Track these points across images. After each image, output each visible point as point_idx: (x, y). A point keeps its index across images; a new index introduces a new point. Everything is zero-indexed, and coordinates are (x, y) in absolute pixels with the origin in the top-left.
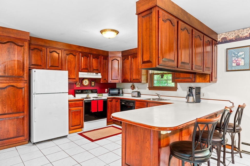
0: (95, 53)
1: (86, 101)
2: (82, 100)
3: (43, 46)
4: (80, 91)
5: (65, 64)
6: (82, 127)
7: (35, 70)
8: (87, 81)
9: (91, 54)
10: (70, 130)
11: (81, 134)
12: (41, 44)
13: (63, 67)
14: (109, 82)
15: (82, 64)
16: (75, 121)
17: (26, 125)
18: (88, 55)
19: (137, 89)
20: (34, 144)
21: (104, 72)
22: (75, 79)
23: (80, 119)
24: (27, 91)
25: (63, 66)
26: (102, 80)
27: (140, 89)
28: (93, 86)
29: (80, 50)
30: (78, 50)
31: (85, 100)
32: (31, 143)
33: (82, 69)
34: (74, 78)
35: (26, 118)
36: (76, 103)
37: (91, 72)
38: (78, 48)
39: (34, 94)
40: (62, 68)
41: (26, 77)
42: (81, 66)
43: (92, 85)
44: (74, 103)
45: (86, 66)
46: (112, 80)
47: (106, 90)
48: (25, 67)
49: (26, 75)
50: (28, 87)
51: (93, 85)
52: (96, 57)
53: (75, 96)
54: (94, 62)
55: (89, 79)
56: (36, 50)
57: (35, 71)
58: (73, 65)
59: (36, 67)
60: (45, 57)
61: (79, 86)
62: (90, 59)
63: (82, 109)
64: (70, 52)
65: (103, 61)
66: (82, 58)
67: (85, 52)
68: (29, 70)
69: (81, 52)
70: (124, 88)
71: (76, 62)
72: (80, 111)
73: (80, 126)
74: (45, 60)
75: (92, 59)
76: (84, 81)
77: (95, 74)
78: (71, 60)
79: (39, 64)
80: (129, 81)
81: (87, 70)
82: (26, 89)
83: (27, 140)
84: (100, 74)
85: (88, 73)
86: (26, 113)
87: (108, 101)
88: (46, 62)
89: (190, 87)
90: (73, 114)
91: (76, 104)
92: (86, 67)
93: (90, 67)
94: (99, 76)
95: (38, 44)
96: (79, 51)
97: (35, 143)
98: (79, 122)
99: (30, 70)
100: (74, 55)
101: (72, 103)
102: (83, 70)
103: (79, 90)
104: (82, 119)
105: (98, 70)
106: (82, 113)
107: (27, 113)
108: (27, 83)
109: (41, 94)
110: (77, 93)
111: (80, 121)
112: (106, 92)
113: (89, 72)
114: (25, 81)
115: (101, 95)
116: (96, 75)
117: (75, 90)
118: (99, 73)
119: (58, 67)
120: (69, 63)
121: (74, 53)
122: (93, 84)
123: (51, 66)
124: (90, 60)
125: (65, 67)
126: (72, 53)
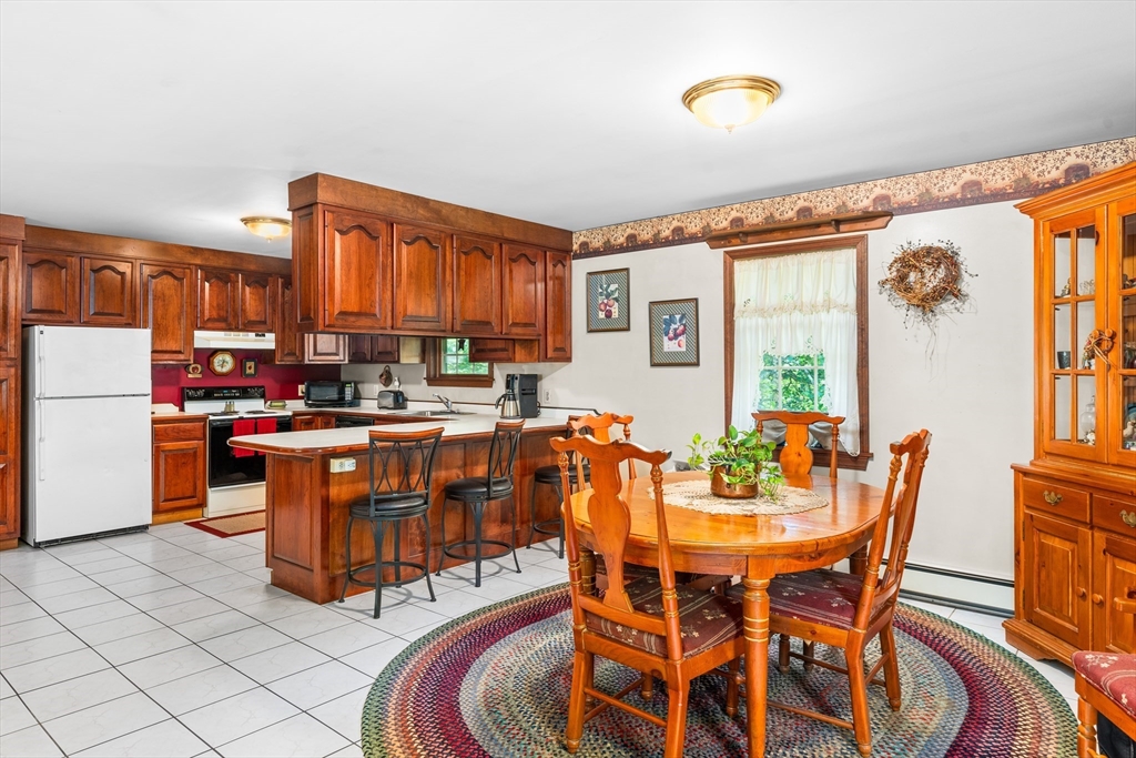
0: (252, 267)
1: (214, 421)
2: (203, 419)
3: (71, 253)
4: (200, 393)
5: (146, 304)
6: (203, 504)
7: (42, 328)
8: (228, 358)
9: (237, 271)
10: (156, 512)
11: (196, 525)
12: (61, 247)
13: (138, 316)
14: (307, 362)
15: (207, 306)
16: (176, 485)
17: (13, 489)
18: (229, 277)
19: (397, 383)
20: (38, 546)
21: (287, 330)
22: (180, 352)
23: (195, 478)
24: (16, 391)
25: (138, 312)
26: (278, 356)
27: (406, 383)
28: (250, 375)
29: (198, 262)
30: (192, 262)
31: (211, 418)
32: (28, 548)
33: (204, 322)
34: (178, 349)
35: (12, 472)
36: (178, 428)
37: (237, 329)
38: (190, 252)
39: (39, 399)
40: (134, 318)
41: (13, 350)
42: (203, 312)
43: (248, 371)
44: (174, 428)
45: (219, 309)
46: (315, 353)
47: (302, 388)
48: (11, 321)
49: (13, 342)
50: (20, 379)
51: (252, 371)
52: (257, 282)
53: (182, 409)
54: (249, 297)
55: (233, 352)
56: (46, 266)
57: (42, 332)
58: (173, 309)
59: (45, 317)
60: (77, 285)
61: (200, 376)
62: (235, 288)
63: (202, 446)
64: (161, 268)
65: (283, 293)
66: (207, 284)
67: (215, 268)
68: (24, 326)
69: (201, 267)
70: (363, 382)
71: (182, 300)
72: (195, 452)
73: (194, 501)
74: (77, 295)
75: (243, 289)
76: (217, 360)
77: (252, 335)
78: (167, 292)
79: (57, 309)
80: (369, 358)
81: (223, 325)
82: (13, 386)
83: (14, 536)
84: (271, 337)
85: (228, 333)
86: (11, 454)
87: (299, 423)
88: (78, 300)
89: (508, 376)
90: (170, 461)
91: (179, 430)
92: (218, 314)
93: (236, 315)
94: (268, 342)
95: (53, 246)
96: (196, 265)
97: (40, 543)
98: (192, 488)
99: (26, 327)
100: (175, 277)
101: (166, 429)
102: (210, 325)
103: (196, 389)
104: (201, 479)
105: (265, 322)
106: (200, 460)
107: (16, 453)
108: (15, 366)
109: (63, 398)
110: (191, 399)
111: (195, 484)
112: (300, 394)
113: (230, 330)
114: (11, 359)
115: (281, 404)
116: (256, 341)
117: (183, 389)
118: (270, 331)
119: (121, 315)
120: (161, 303)
121: (177, 272)
122: (250, 368)
123: (94, 314)
124: (234, 291)
125: (146, 315)
126: (169, 269)
